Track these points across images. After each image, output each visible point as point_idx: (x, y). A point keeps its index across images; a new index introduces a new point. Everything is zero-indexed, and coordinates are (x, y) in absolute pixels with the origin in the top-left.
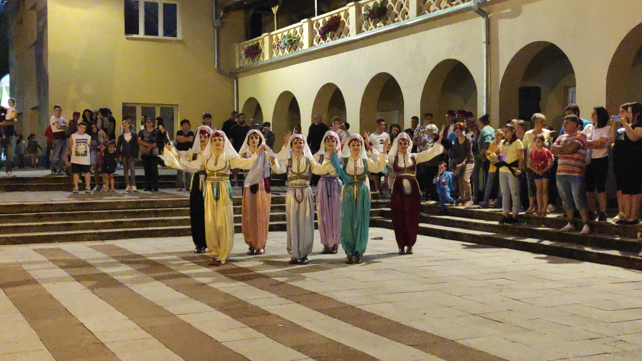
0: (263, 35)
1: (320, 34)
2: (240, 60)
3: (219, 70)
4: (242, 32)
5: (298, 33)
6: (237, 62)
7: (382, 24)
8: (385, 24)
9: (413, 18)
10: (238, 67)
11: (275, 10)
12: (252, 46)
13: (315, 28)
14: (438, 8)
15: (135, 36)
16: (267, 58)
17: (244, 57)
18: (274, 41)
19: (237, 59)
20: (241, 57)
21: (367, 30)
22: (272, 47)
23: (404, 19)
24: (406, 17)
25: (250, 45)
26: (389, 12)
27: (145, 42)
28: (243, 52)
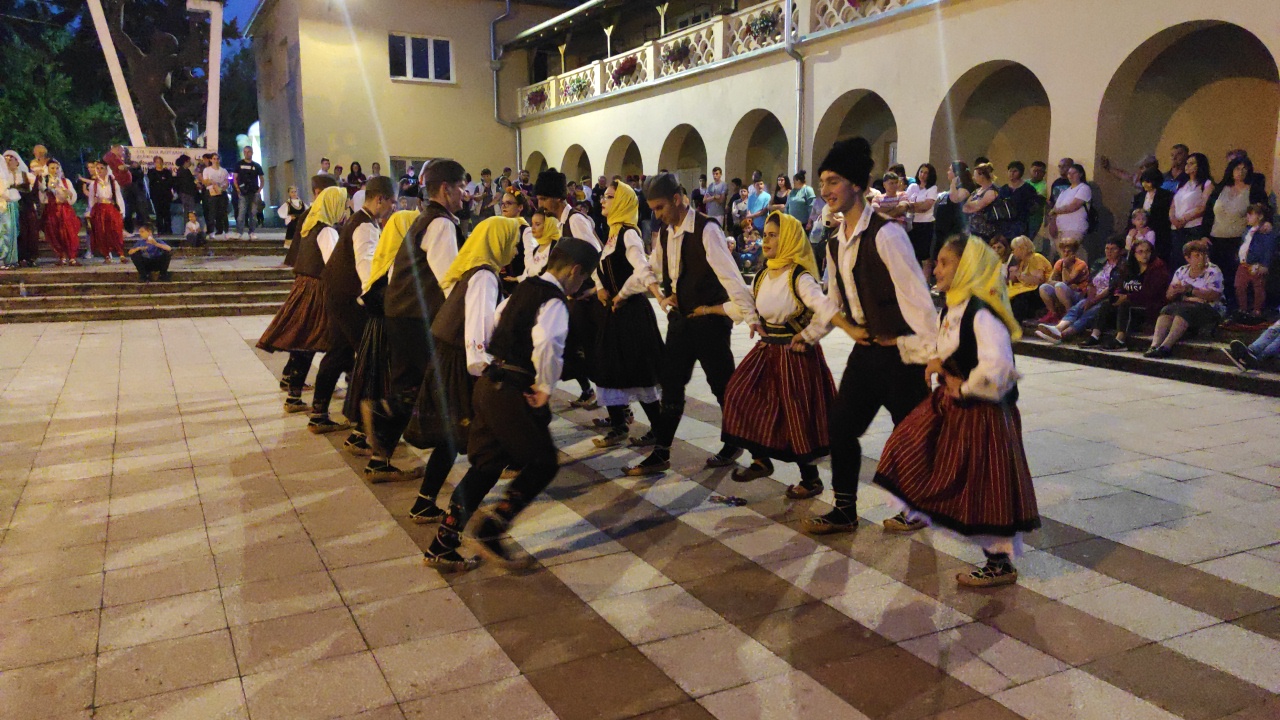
0: (549, 79)
1: (613, 78)
2: (523, 109)
3: (500, 120)
4: (525, 76)
5: (589, 77)
6: (520, 110)
7: (683, 68)
8: (687, 68)
9: (718, 61)
10: (520, 116)
11: (562, 49)
12: (537, 92)
13: (607, 71)
14: (746, 50)
15: (402, 78)
16: (553, 105)
17: (527, 105)
18: (562, 87)
19: (520, 106)
20: (523, 105)
21: (667, 73)
22: (558, 92)
23: (708, 61)
24: (711, 59)
25: (534, 90)
26: (691, 54)
27: (415, 86)
28: (526, 99)
